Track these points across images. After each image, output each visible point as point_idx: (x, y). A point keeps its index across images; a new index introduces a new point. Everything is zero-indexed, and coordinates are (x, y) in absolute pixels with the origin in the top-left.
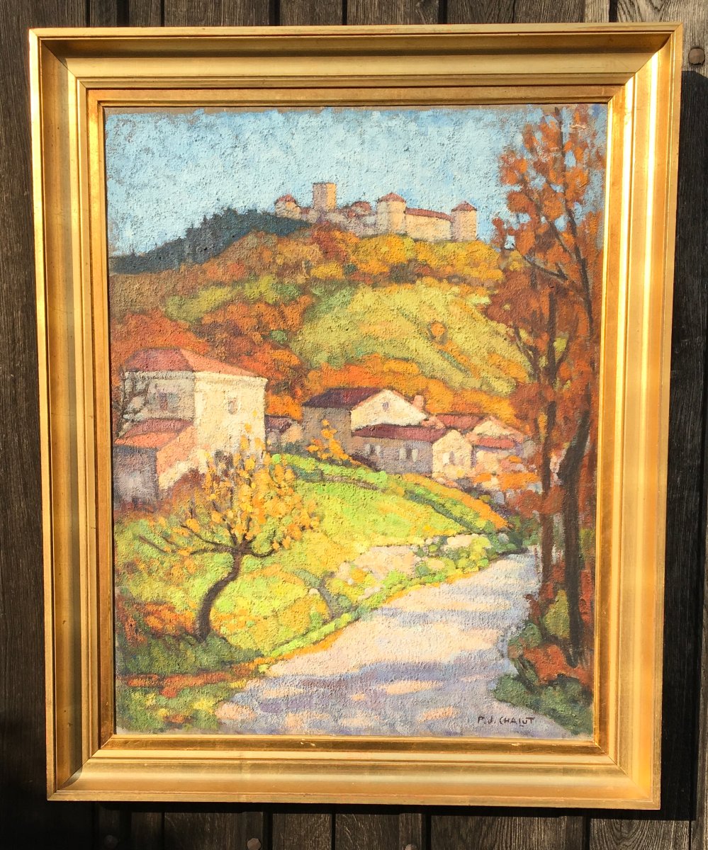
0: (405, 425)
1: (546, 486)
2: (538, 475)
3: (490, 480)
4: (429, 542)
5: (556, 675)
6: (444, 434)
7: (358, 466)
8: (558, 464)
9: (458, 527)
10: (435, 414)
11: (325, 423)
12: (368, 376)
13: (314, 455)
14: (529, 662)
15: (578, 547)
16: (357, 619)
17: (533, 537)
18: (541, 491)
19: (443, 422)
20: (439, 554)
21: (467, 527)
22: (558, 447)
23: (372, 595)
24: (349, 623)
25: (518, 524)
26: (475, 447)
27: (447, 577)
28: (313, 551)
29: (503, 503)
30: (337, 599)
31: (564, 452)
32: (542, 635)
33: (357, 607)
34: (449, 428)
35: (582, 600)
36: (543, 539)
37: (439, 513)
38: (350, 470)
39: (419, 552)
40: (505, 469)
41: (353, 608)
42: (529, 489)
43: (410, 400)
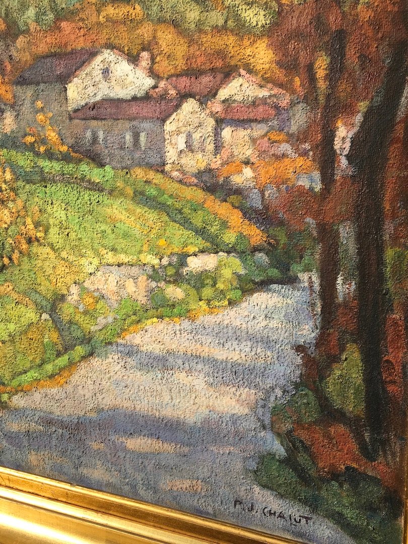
0: (129, 97)
1: (327, 178)
2: (314, 160)
3: (240, 172)
4: (165, 261)
5: (343, 467)
6: (178, 107)
7: (80, 161)
8: (348, 140)
9: (201, 243)
10: (166, 76)
11: (39, 104)
12: (82, 32)
13: (31, 148)
14: (301, 441)
15: (381, 278)
16: (91, 354)
17: (306, 259)
18: (318, 187)
19: (175, 87)
20: (177, 279)
21: (212, 243)
22: (348, 109)
23: (105, 327)
24: (84, 358)
25: (283, 240)
26: (220, 122)
27: (188, 311)
28: (42, 268)
29: (261, 207)
30: (69, 328)
31: (359, 118)
32: (321, 406)
33: (90, 340)
34: (184, 96)
35: (388, 361)
36: (323, 262)
37: (175, 221)
38: (71, 166)
39: (155, 275)
40: (262, 153)
41: (87, 339)
42: (300, 183)
43: (134, 59)
